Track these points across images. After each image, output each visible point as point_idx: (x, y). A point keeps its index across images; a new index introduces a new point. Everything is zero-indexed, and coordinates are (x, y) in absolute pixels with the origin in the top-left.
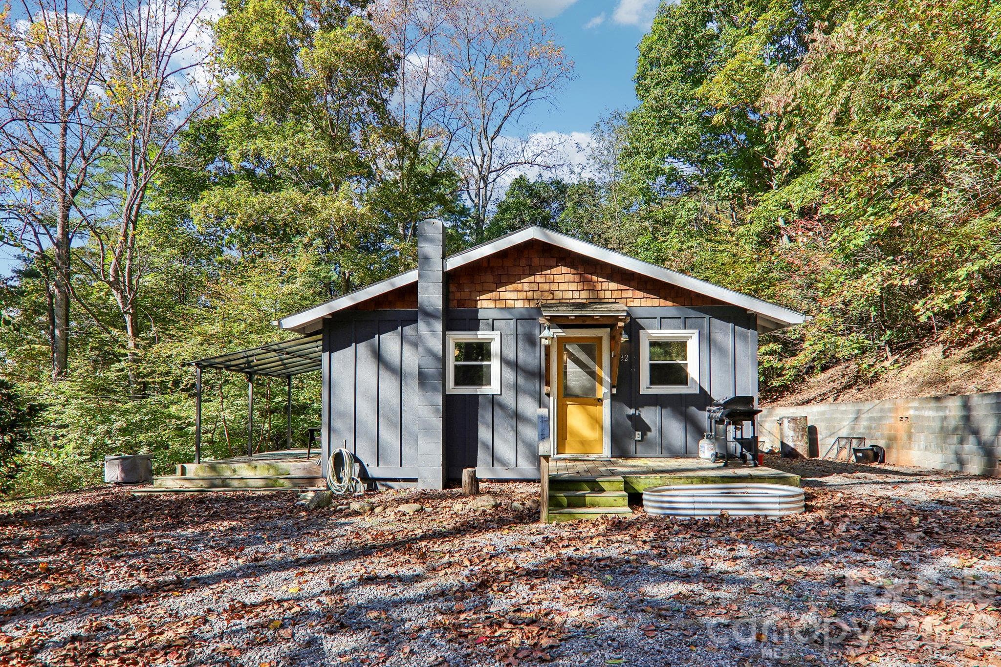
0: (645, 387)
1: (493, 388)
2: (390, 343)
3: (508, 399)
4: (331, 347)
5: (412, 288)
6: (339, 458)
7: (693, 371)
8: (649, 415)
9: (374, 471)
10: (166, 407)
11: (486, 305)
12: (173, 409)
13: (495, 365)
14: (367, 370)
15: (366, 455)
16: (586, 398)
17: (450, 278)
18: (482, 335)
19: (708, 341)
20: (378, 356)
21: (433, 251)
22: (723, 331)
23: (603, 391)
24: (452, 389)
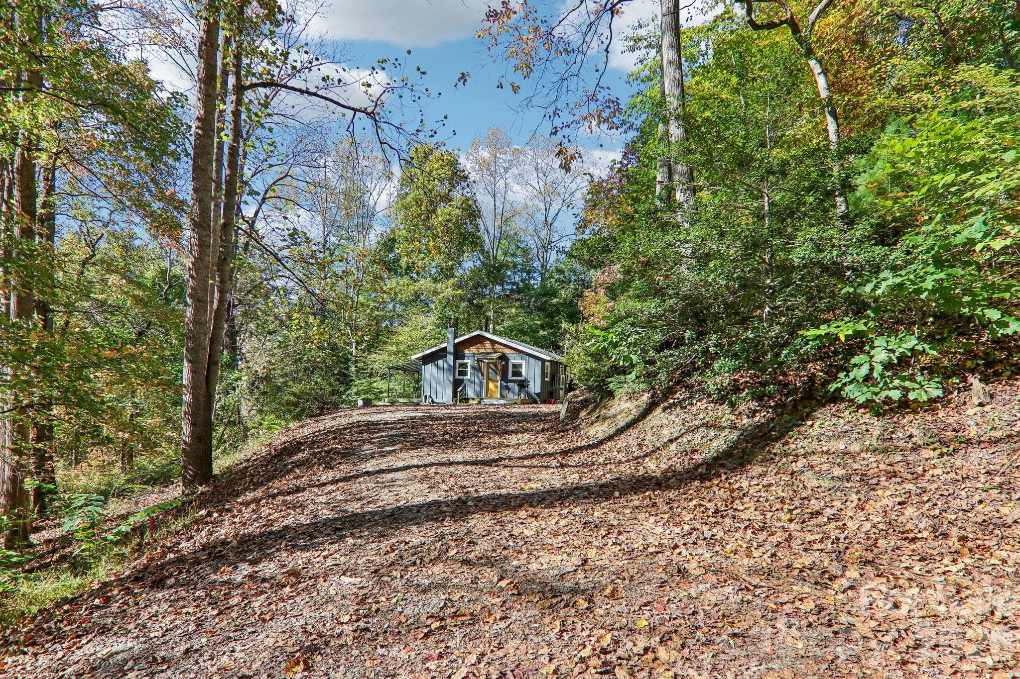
0: (510, 377)
1: (469, 377)
2: (440, 362)
3: (473, 379)
4: (425, 364)
5: (445, 348)
6: (426, 397)
7: (523, 373)
8: (510, 384)
9: (435, 400)
10: (371, 383)
11: (467, 352)
12: (375, 385)
13: (469, 369)
14: (434, 370)
15: (433, 396)
16: (495, 381)
17: (456, 346)
18: (466, 361)
19: (528, 363)
20: (437, 367)
21: (451, 336)
22: (532, 360)
23: (498, 378)
24: (457, 377)
